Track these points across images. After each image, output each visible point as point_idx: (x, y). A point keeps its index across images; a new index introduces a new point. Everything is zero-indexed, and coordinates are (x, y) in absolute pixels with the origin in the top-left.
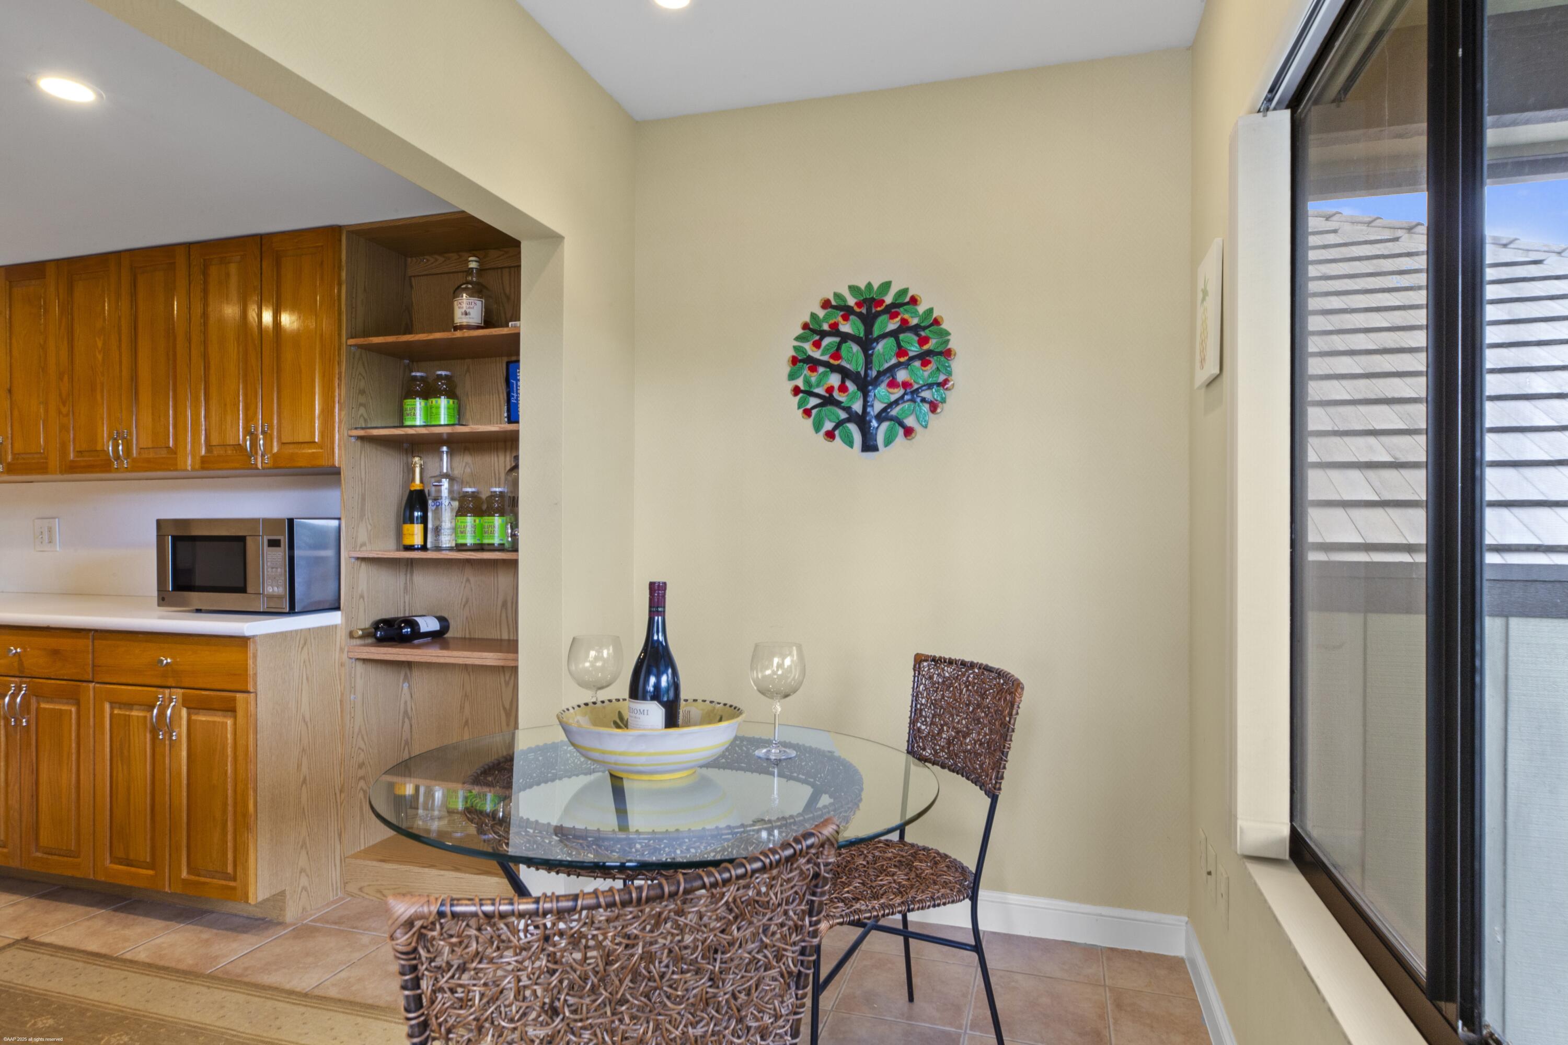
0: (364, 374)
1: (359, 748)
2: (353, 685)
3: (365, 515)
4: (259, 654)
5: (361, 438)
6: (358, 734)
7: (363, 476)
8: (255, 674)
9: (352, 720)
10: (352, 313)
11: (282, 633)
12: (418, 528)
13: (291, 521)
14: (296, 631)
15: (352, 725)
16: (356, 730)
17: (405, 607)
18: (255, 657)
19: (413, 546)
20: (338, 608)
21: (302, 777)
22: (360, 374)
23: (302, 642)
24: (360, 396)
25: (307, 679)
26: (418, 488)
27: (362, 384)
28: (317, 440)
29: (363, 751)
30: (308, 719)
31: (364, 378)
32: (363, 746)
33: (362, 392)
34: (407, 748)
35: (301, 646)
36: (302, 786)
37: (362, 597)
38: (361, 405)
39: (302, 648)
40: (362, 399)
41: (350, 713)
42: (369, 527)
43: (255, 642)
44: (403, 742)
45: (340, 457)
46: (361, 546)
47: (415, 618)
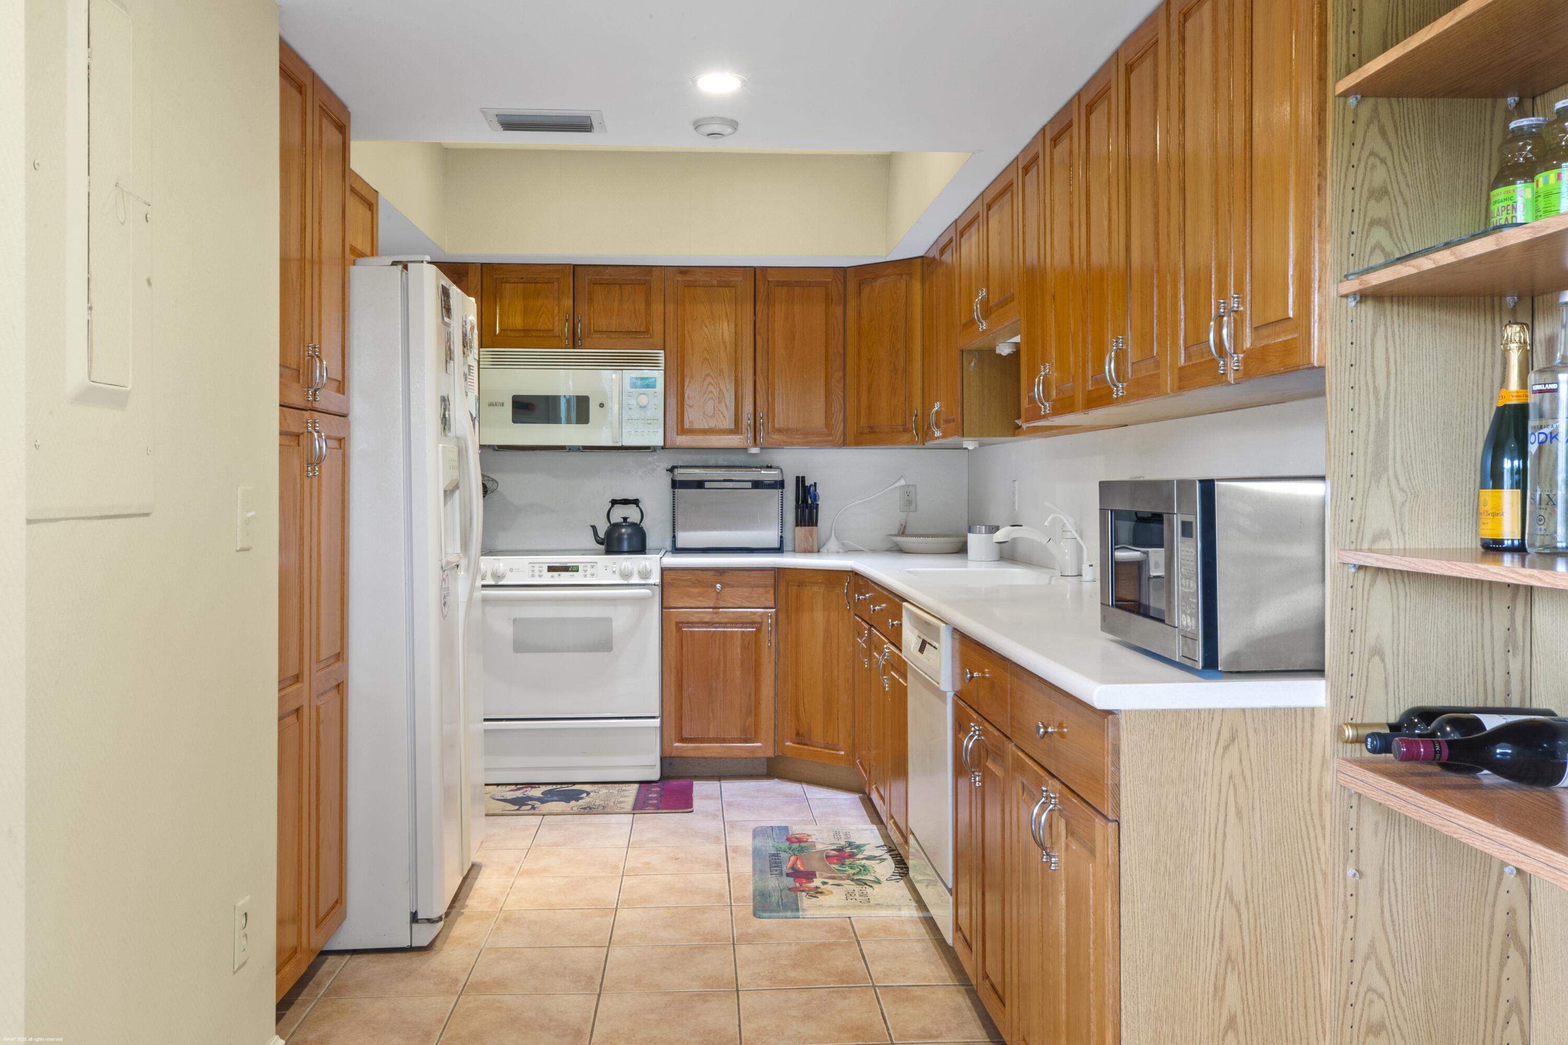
0: (1384, 152)
1: (1370, 989)
2: (1352, 846)
3: (1386, 469)
4: (1124, 747)
5: (1363, 296)
6: (1367, 958)
7: (1381, 381)
8: (1117, 786)
9: (1351, 922)
10: (1350, 22)
11: (1177, 712)
12: (1509, 497)
13: (1208, 487)
14: (1211, 712)
15: (1349, 935)
16: (1362, 947)
17: (1507, 683)
18: (1117, 752)
19: (1501, 542)
20: (1318, 671)
21: (1225, 1012)
22: (1372, 153)
23: (1225, 734)
24: (1372, 202)
25: (1239, 813)
26: (1514, 401)
27: (1379, 176)
28: (1291, 314)
29: (1381, 996)
30: (1239, 896)
31: (1383, 161)
32: (1382, 987)
33: (1379, 194)
34: (1514, 1020)
35: (1222, 744)
36: (1226, 1032)
37: (1378, 652)
38: (1374, 223)
39: (1226, 748)
40: (1378, 210)
41: (1346, 908)
42: (1399, 497)
43: (1117, 724)
44: (1503, 1008)
45: (1322, 346)
46: (1376, 538)
47: (1479, 716)
